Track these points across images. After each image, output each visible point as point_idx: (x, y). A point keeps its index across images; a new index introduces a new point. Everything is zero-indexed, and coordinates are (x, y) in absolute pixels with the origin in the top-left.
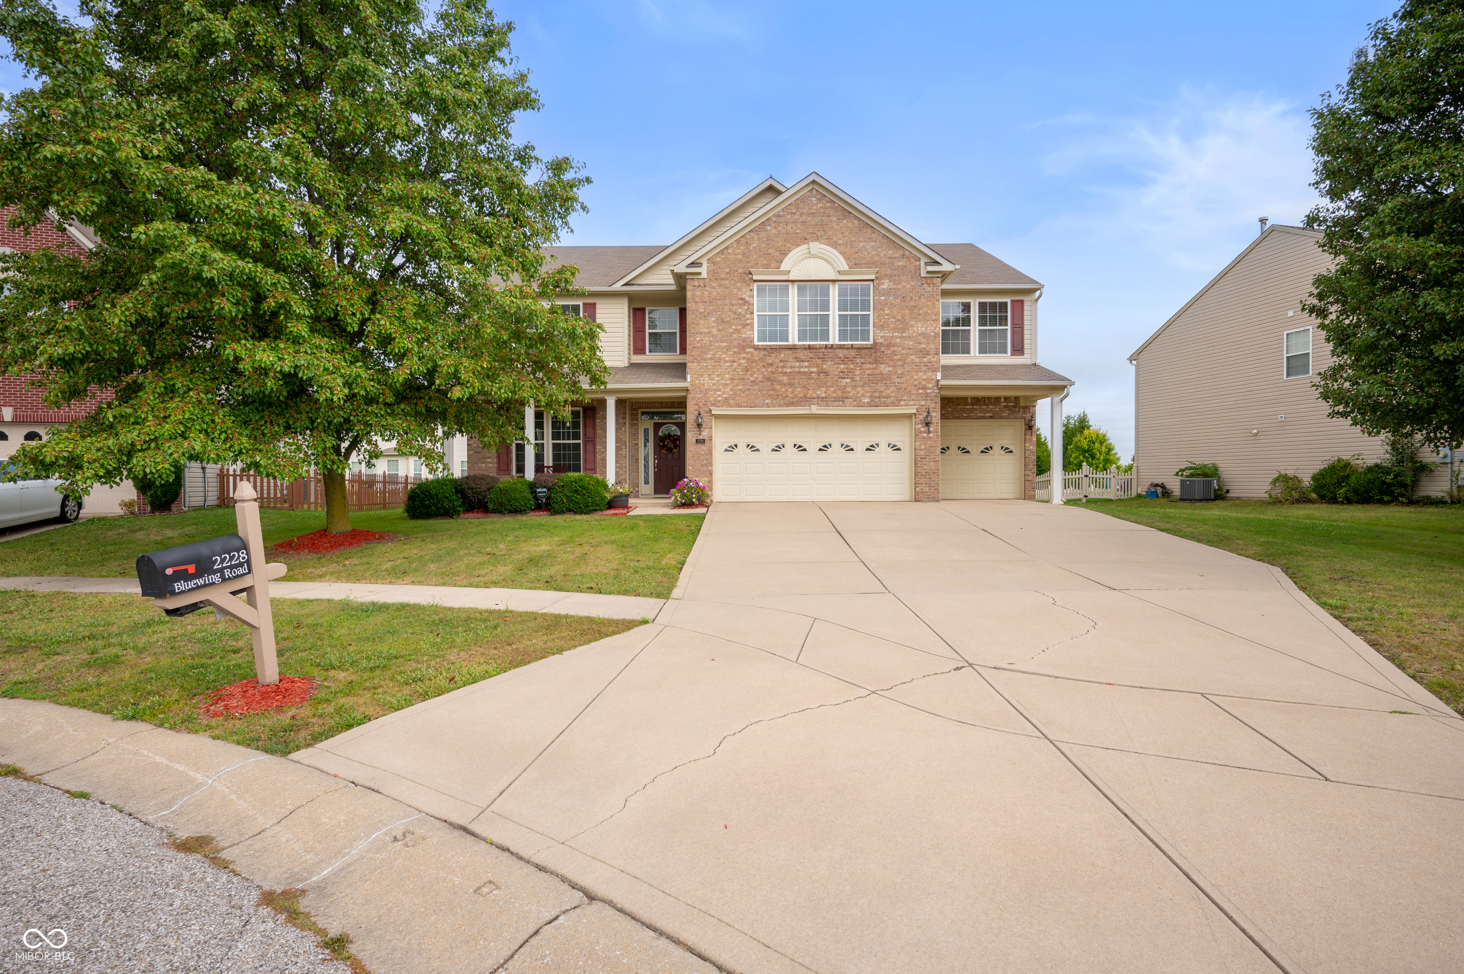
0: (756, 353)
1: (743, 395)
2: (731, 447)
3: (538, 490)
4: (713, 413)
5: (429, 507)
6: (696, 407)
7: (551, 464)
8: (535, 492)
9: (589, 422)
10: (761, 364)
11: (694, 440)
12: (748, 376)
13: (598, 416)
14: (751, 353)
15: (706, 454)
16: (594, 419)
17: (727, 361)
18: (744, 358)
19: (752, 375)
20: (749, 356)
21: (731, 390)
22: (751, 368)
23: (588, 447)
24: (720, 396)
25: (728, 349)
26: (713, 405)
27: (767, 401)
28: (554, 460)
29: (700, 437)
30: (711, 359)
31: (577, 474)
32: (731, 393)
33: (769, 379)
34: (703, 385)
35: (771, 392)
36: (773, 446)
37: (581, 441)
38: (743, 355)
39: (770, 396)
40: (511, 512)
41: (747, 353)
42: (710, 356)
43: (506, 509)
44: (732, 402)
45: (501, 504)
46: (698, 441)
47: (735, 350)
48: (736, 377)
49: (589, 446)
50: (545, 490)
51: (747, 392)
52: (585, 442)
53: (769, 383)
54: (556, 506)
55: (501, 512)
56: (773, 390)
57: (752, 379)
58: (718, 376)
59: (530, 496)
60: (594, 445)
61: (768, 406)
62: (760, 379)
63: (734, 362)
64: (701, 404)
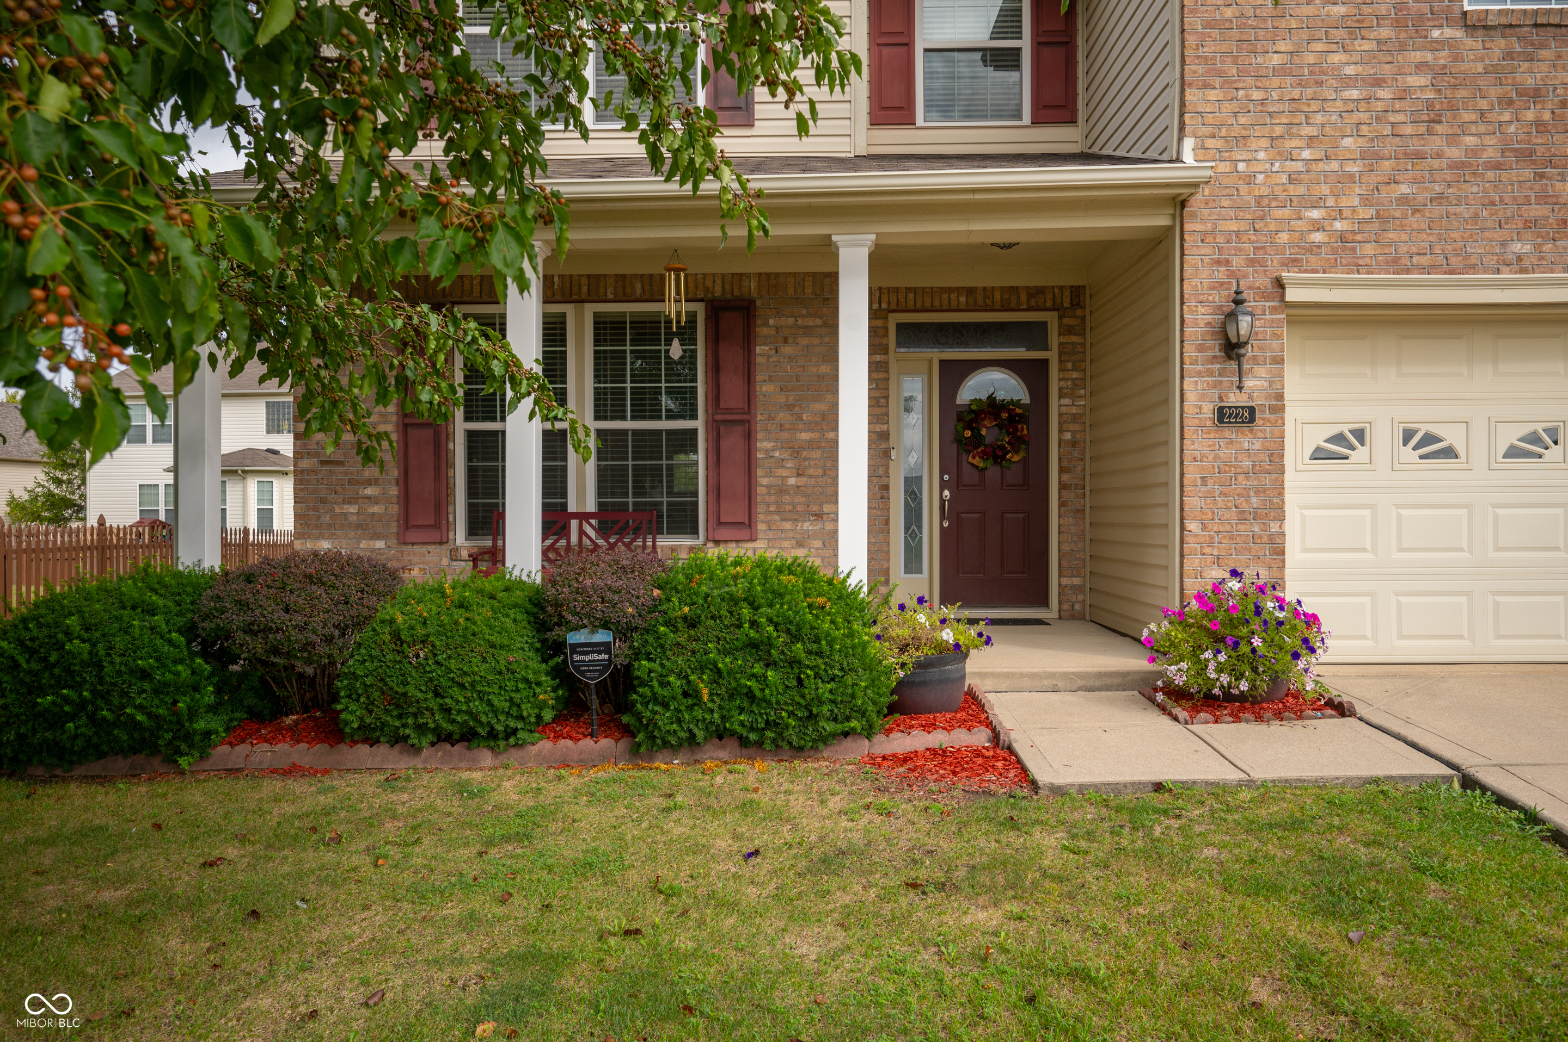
0: (1471, 44)
1: (1414, 221)
2: (1338, 439)
3: (574, 638)
4: (1292, 295)
5: (55, 720)
6: (1221, 274)
7: (591, 506)
8: (558, 647)
9: (731, 355)
10: (1494, 92)
11: (1208, 410)
12: (1436, 143)
13: (762, 331)
14: (1450, 44)
15: (1256, 470)
16: (748, 342)
17: (1348, 81)
18: (1421, 67)
19: (1452, 139)
20: (1443, 57)
21: (1366, 201)
22: (1453, 108)
23: (725, 444)
24: (1317, 226)
25: (1356, 28)
26: (1293, 263)
27: (1517, 247)
28: (601, 491)
29: (1235, 399)
30: (1280, 71)
31: (686, 541)
32: (1366, 213)
33: (1526, 156)
34: (1250, 179)
35: (1536, 211)
36: (1511, 436)
37: (699, 424)
38: (1417, 56)
39: (1531, 224)
40: (443, 738)
41: (1436, 46)
42: (1276, 60)
43: (421, 729)
44: (1369, 249)
45: (399, 702)
46: (1224, 416)
47: (1385, 33)
48: (1389, 147)
49: (732, 441)
50: (602, 636)
51: (1437, 211)
52: (716, 429)
53: (1528, 173)
54: (664, 719)
55: (397, 740)
56: (1543, 198)
57: (1454, 153)
58: (1311, 141)
59: (534, 667)
60: (749, 437)
61: (1519, 264)
62: (1492, 153)
63: (1378, 82)
64: (1237, 262)
